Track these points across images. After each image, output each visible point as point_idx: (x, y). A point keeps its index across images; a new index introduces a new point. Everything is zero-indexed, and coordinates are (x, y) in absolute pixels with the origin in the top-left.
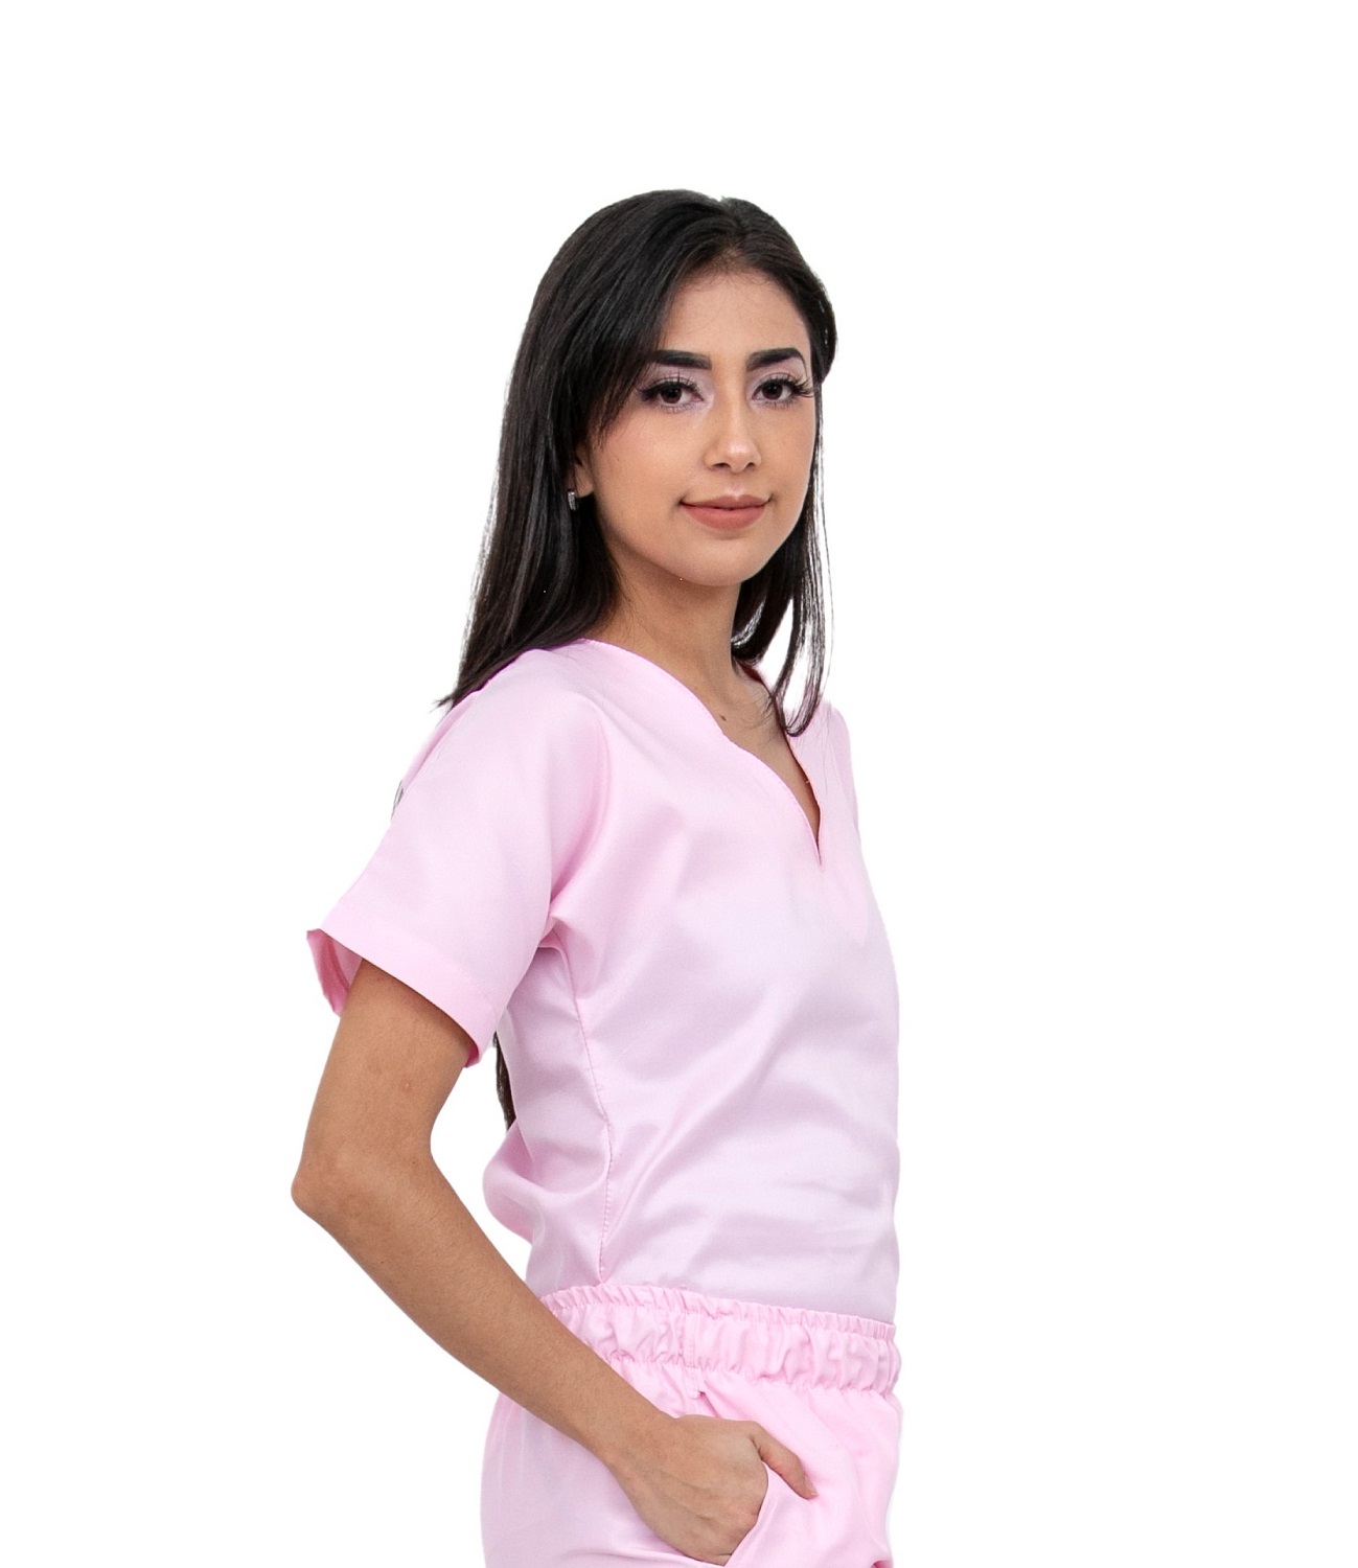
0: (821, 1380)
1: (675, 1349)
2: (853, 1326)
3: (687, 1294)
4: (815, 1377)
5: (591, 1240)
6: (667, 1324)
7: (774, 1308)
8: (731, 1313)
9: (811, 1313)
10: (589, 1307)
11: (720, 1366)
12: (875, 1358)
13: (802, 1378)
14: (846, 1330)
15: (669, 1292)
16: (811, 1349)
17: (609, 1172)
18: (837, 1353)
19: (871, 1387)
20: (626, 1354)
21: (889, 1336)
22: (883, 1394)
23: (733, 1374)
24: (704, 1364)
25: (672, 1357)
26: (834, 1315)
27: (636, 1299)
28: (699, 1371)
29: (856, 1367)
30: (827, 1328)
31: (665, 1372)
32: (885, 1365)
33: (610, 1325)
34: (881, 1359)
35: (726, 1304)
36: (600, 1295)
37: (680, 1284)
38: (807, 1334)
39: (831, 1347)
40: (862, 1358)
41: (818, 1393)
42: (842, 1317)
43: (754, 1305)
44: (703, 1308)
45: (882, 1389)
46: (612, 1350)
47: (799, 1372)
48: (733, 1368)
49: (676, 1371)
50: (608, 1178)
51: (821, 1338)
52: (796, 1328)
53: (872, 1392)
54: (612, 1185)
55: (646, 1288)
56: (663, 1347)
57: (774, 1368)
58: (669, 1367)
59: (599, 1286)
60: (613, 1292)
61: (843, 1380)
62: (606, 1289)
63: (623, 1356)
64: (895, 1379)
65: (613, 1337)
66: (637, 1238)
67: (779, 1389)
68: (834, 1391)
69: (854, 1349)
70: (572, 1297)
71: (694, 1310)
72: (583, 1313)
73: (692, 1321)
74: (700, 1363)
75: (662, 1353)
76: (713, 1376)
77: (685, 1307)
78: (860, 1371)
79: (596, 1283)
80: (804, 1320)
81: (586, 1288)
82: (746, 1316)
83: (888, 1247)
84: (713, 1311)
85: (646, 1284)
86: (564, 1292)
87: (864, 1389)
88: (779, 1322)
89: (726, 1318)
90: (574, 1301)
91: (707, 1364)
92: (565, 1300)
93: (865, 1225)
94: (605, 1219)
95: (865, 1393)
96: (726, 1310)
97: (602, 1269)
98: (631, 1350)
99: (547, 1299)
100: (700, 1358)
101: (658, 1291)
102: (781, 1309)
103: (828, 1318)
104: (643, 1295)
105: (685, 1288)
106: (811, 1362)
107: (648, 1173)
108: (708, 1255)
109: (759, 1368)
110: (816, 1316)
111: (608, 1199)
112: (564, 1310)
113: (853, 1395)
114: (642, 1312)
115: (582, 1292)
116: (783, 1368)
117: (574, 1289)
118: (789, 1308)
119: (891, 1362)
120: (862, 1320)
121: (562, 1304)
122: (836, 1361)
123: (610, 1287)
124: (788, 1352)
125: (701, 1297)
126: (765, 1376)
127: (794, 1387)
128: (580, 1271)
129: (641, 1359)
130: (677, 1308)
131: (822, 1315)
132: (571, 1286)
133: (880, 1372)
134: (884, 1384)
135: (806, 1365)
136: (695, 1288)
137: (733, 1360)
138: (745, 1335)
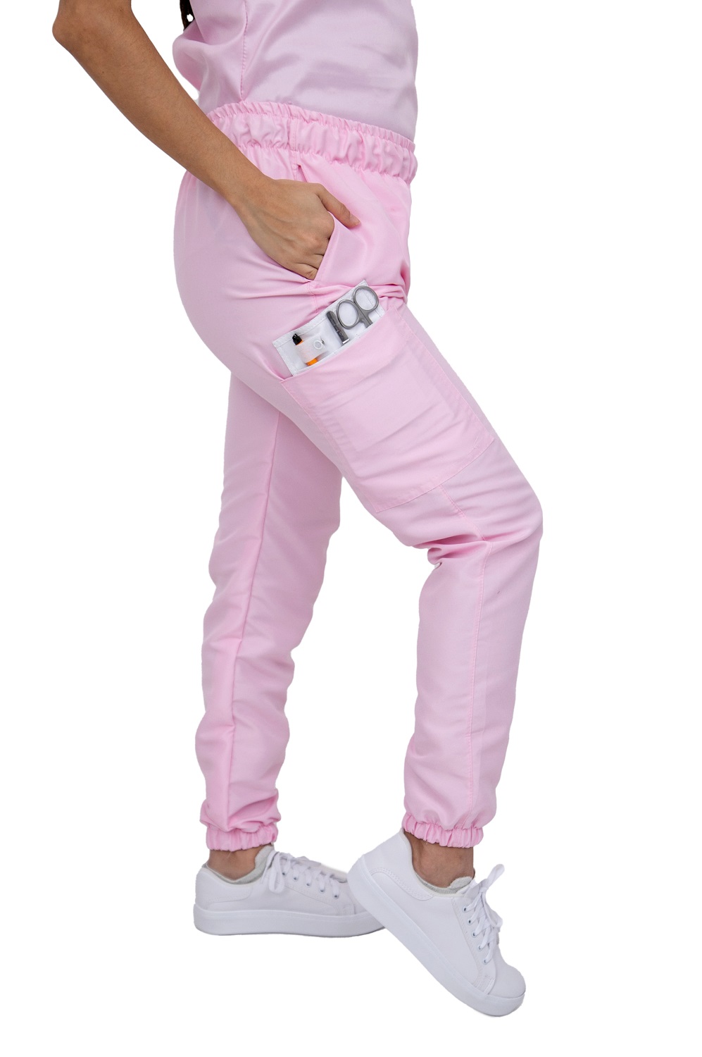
0: (369, 165)
1: (285, 139)
2: (388, 135)
3: (292, 107)
4: (365, 163)
5: (236, 73)
6: (281, 125)
7: (342, 120)
8: (317, 120)
9: (364, 125)
10: (235, 116)
11: (310, 151)
12: (401, 158)
13: (358, 164)
14: (384, 138)
15: (281, 106)
16: (364, 147)
17: (245, 31)
18: (378, 150)
19: (398, 175)
20: (256, 142)
21: (411, 148)
22: (406, 181)
23: (318, 156)
24: (301, 148)
25: (283, 144)
26: (377, 128)
27: (262, 110)
28: (298, 153)
29: (389, 161)
30: (372, 135)
31: (278, 153)
32: (407, 163)
33: (247, 125)
34: (405, 159)
35: (315, 114)
36: (241, 108)
37: (288, 101)
38: (361, 137)
39: (374, 147)
40: (392, 155)
41: (367, 173)
42: (382, 130)
43: (331, 116)
44: (301, 116)
45: (405, 177)
46: (248, 140)
47: (356, 160)
48: (318, 152)
49: (285, 153)
50: (244, 35)
51: (369, 140)
52: (355, 132)
53: (399, 178)
54: (247, 39)
55: (268, 103)
56: (278, 138)
57: (342, 154)
58: (281, 151)
59: (241, 103)
60: (249, 106)
61: (381, 169)
62: (245, 104)
63: (255, 143)
64: (413, 175)
65: (249, 132)
66: (262, 72)
67: (345, 167)
68: (376, 173)
69: (388, 149)
70: (225, 110)
71: (297, 117)
72: (231, 120)
73: (295, 123)
74: (299, 148)
75: (278, 142)
76: (306, 156)
77: (291, 115)
78: (392, 164)
79: (238, 100)
80: (359, 129)
81: (233, 105)
82: (326, 123)
83: (410, 93)
84: (307, 118)
85: (268, 101)
86: (221, 108)
87: (394, 176)
88: (345, 129)
89: (314, 122)
90: (226, 113)
91: (303, 149)
92: (221, 113)
93: (397, 78)
94: (243, 61)
95: (395, 178)
96: (315, 118)
97: (243, 92)
98: (259, 140)
99: (210, 114)
100: (299, 144)
101: (275, 105)
102: (347, 121)
103: (374, 129)
104: (266, 108)
105: (291, 104)
106: (363, 154)
107: (269, 31)
108: (305, 84)
109: (333, 154)
110: (366, 127)
111: (245, 48)
112: (221, 119)
113: (387, 177)
114: (265, 118)
115: (231, 107)
116: (347, 156)
117: (226, 106)
118: (351, 121)
119: (411, 162)
120: (393, 133)
121: (219, 115)
122: (378, 155)
123: (247, 103)
124: (350, 146)
125: (301, 109)
126: (337, 159)
127: (353, 168)
128: (230, 94)
129: (265, 145)
130: (286, 115)
131: (370, 127)
132: (224, 104)
133: (403, 167)
134: (407, 175)
135: (360, 156)
136: (297, 104)
137: (317, 149)
138: (325, 132)
